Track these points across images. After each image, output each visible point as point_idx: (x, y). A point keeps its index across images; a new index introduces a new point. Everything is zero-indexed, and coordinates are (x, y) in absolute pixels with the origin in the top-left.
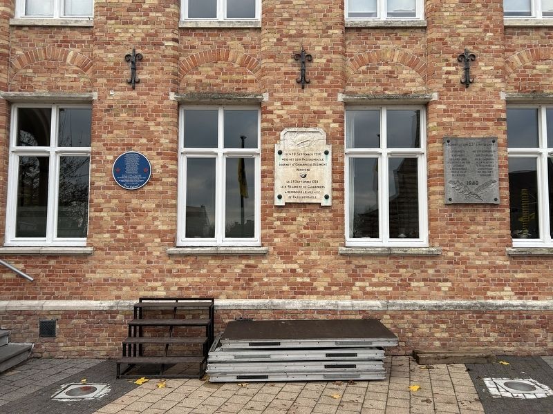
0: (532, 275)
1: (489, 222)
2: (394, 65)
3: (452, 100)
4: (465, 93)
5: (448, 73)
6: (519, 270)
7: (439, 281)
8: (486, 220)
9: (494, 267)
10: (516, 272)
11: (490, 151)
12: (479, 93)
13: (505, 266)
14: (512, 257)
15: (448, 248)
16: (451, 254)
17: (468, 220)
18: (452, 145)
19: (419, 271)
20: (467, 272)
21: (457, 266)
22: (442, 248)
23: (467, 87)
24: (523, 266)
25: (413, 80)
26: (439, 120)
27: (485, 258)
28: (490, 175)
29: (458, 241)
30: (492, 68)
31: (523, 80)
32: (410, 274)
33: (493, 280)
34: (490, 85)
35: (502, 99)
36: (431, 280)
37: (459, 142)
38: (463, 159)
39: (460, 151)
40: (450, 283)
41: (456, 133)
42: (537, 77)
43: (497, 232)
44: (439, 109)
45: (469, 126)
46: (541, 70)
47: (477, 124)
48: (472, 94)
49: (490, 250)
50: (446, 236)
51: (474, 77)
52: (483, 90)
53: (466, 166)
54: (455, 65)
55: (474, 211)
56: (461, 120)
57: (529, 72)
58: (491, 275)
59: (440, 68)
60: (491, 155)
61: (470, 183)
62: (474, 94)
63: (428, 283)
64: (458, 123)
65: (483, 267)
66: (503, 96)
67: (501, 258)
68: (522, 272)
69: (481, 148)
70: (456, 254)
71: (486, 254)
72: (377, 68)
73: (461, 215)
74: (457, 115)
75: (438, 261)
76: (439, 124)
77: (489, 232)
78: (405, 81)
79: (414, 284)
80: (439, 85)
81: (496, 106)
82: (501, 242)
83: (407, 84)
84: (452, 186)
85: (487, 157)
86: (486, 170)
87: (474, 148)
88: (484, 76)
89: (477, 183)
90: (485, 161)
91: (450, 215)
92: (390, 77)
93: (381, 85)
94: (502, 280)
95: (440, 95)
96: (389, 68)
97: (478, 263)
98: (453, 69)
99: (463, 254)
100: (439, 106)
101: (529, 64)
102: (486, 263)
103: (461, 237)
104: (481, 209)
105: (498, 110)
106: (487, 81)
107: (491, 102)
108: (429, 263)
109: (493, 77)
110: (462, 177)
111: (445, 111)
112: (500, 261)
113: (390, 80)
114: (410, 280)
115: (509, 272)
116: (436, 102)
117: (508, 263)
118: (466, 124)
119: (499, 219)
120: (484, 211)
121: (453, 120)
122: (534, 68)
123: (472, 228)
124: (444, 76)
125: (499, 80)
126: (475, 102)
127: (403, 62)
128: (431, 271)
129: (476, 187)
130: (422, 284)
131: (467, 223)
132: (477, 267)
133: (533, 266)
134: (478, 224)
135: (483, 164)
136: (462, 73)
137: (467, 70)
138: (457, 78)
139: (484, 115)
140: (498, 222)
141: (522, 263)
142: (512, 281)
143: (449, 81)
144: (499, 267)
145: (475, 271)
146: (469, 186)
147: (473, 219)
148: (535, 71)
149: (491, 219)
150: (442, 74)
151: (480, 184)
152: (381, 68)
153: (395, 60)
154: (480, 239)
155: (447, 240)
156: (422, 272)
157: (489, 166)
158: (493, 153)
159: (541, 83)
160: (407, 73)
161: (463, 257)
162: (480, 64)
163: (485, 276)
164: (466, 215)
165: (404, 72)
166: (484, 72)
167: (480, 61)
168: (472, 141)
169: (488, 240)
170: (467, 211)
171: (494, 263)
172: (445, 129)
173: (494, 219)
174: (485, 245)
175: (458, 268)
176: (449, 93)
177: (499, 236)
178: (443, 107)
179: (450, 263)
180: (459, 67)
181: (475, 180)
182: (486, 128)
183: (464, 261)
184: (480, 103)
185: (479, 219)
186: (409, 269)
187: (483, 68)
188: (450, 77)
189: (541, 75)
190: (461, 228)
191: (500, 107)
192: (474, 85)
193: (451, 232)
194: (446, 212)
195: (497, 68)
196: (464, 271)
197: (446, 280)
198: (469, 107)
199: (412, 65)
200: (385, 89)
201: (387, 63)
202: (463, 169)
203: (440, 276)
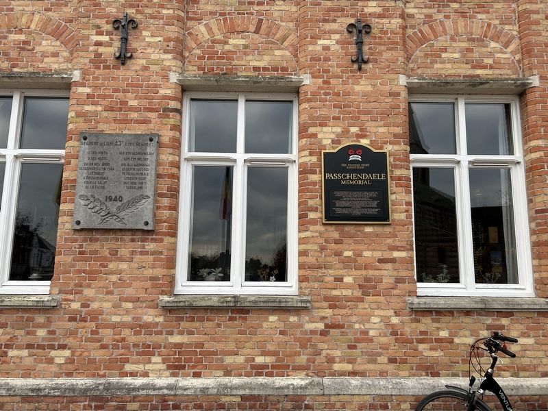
0: (195, 338)
1: (137, 257)
2: (30, 33)
3: (100, 82)
4: (121, 72)
5: (98, 44)
6: (175, 330)
7: (52, 347)
8: (133, 253)
9: (140, 326)
10: (171, 333)
11: (145, 154)
12: (140, 72)
13: (156, 324)
14: (168, 310)
15: (71, 297)
16: (76, 306)
17: (107, 253)
18: (90, 143)
19: (23, 332)
20: (98, 333)
21: (83, 324)
22: (63, 296)
23: (123, 64)
24: (182, 323)
25: (55, 55)
26: (79, 108)
27: (127, 312)
28: (141, 188)
29: (89, 286)
30: (160, 39)
31: (209, 58)
32: (9, 337)
33: (136, 346)
34: (156, 63)
35: (171, 81)
36: (40, 347)
37: (101, 140)
38: (103, 164)
39: (102, 153)
40: (69, 351)
41: (102, 127)
42: (229, 55)
43: (149, 272)
44: (80, 94)
45: (122, 117)
46: (235, 46)
47: (134, 115)
48: (130, 74)
49: (136, 300)
50: (71, 279)
51: (135, 50)
52: (146, 68)
53: (108, 173)
54: (108, 33)
55: (117, 240)
56: (111, 109)
57: (218, 47)
58: (133, 339)
59: (87, 37)
60: (146, 159)
61: (110, 199)
62: (133, 74)
63: (35, 351)
64: (105, 114)
65: (123, 325)
66: (174, 78)
67: (151, 311)
68: (181, 333)
69: (132, 149)
70: (83, 306)
71: (130, 305)
72: (5, 37)
73: (97, 246)
74: (106, 102)
75: (54, 317)
76: (78, 115)
77: (138, 272)
78: (44, 55)
79: (12, 353)
80: (84, 60)
81: (162, 92)
82: (154, 286)
83: (46, 60)
84: (83, 202)
85: (140, 162)
86: (137, 181)
87: (122, 148)
88: (149, 50)
89: (121, 199)
90: (136, 167)
91: (81, 247)
92: (23, 49)
93: (9, 60)
94: (149, 346)
95: (85, 73)
96: (23, 37)
97: (115, 319)
98: (105, 38)
99: (95, 305)
100: (80, 90)
101: (219, 37)
102: (127, 319)
103: (95, 279)
104: (128, 238)
105: (165, 97)
106: (153, 57)
107: (156, 86)
108: (40, 319)
109: (161, 51)
110: (101, 190)
111: (89, 96)
112: (150, 316)
113: (24, 53)
114: (7, 346)
115: (161, 333)
116: (77, 84)
117: (161, 319)
118: (118, 115)
119: (153, 253)
120: (133, 240)
121: (99, 108)
122: (226, 43)
123: (112, 266)
124: (91, 48)
125: (170, 56)
126: (134, 85)
127: (43, 30)
128: (41, 333)
129: (119, 204)
130: (25, 353)
131: (105, 259)
132: (113, 326)
133: (197, 324)
134: (122, 260)
135: (132, 171)
136: (117, 44)
137: (125, 40)
138: (111, 51)
139: (145, 103)
140: (151, 257)
141: (182, 319)
142: (165, 348)
143: (98, 55)
144: (147, 325)
145: (109, 331)
146: (109, 204)
147: (114, 253)
148: (227, 47)
149: (142, 253)
150: (88, 45)
151: (125, 201)
152: (12, 37)
153: (33, 27)
154: (122, 283)
155: (72, 283)
156: (28, 333)
157: (142, 174)
158: (148, 157)
159: (235, 62)
160: (47, 44)
161: (94, 311)
162: (144, 33)
163: (123, 340)
164: (104, 247)
165: (44, 43)
166: (149, 45)
167: (144, 29)
168: (120, 139)
169: (135, 284)
170: (107, 240)
171: (140, 319)
172: (86, 121)
173: (147, 253)
174: (129, 292)
175: (84, 328)
176: (98, 72)
177: (153, 279)
178: (88, 90)
179: (72, 319)
180: (114, 37)
181: (119, 195)
182: (146, 122)
183: (95, 316)
184: (141, 86)
185: (124, 252)
186: (8, 330)
187: (147, 39)
188: (101, 50)
189: (235, 52)
190: (95, 265)
191: (169, 92)
192: (133, 61)
193: (79, 272)
194: (75, 241)
195: (168, 40)
196: (93, 332)
197: (63, 347)
198: (124, 91)
199: (57, 33)
200: (13, 66)
201: (21, 30)
202: (102, 178)
203: (54, 339)
